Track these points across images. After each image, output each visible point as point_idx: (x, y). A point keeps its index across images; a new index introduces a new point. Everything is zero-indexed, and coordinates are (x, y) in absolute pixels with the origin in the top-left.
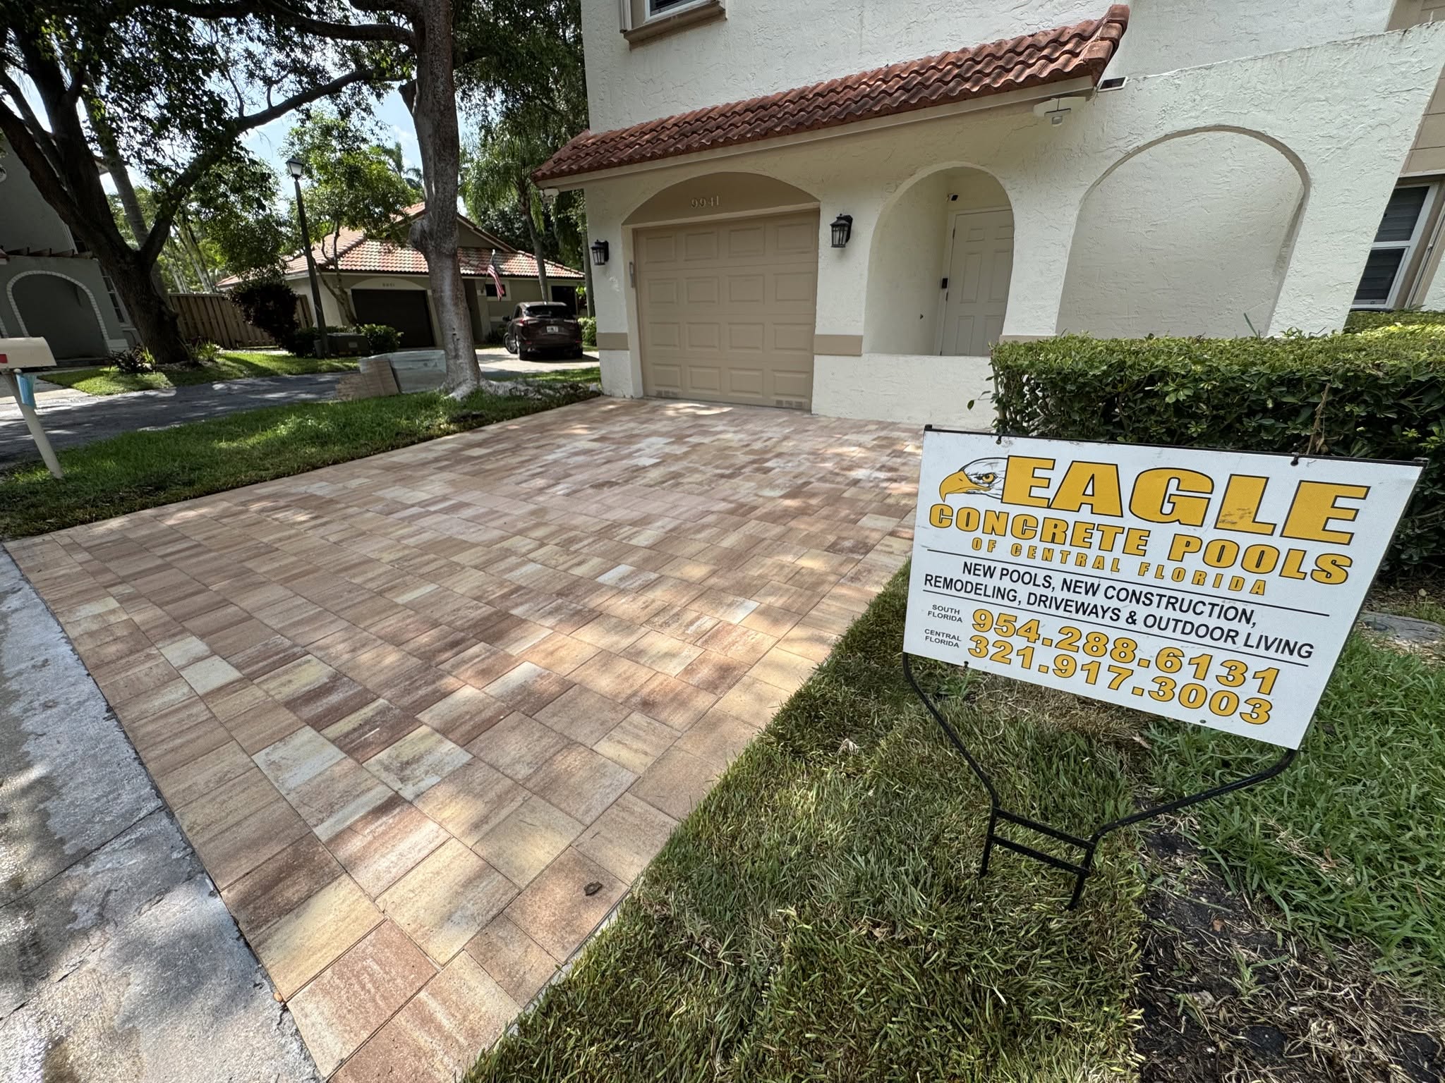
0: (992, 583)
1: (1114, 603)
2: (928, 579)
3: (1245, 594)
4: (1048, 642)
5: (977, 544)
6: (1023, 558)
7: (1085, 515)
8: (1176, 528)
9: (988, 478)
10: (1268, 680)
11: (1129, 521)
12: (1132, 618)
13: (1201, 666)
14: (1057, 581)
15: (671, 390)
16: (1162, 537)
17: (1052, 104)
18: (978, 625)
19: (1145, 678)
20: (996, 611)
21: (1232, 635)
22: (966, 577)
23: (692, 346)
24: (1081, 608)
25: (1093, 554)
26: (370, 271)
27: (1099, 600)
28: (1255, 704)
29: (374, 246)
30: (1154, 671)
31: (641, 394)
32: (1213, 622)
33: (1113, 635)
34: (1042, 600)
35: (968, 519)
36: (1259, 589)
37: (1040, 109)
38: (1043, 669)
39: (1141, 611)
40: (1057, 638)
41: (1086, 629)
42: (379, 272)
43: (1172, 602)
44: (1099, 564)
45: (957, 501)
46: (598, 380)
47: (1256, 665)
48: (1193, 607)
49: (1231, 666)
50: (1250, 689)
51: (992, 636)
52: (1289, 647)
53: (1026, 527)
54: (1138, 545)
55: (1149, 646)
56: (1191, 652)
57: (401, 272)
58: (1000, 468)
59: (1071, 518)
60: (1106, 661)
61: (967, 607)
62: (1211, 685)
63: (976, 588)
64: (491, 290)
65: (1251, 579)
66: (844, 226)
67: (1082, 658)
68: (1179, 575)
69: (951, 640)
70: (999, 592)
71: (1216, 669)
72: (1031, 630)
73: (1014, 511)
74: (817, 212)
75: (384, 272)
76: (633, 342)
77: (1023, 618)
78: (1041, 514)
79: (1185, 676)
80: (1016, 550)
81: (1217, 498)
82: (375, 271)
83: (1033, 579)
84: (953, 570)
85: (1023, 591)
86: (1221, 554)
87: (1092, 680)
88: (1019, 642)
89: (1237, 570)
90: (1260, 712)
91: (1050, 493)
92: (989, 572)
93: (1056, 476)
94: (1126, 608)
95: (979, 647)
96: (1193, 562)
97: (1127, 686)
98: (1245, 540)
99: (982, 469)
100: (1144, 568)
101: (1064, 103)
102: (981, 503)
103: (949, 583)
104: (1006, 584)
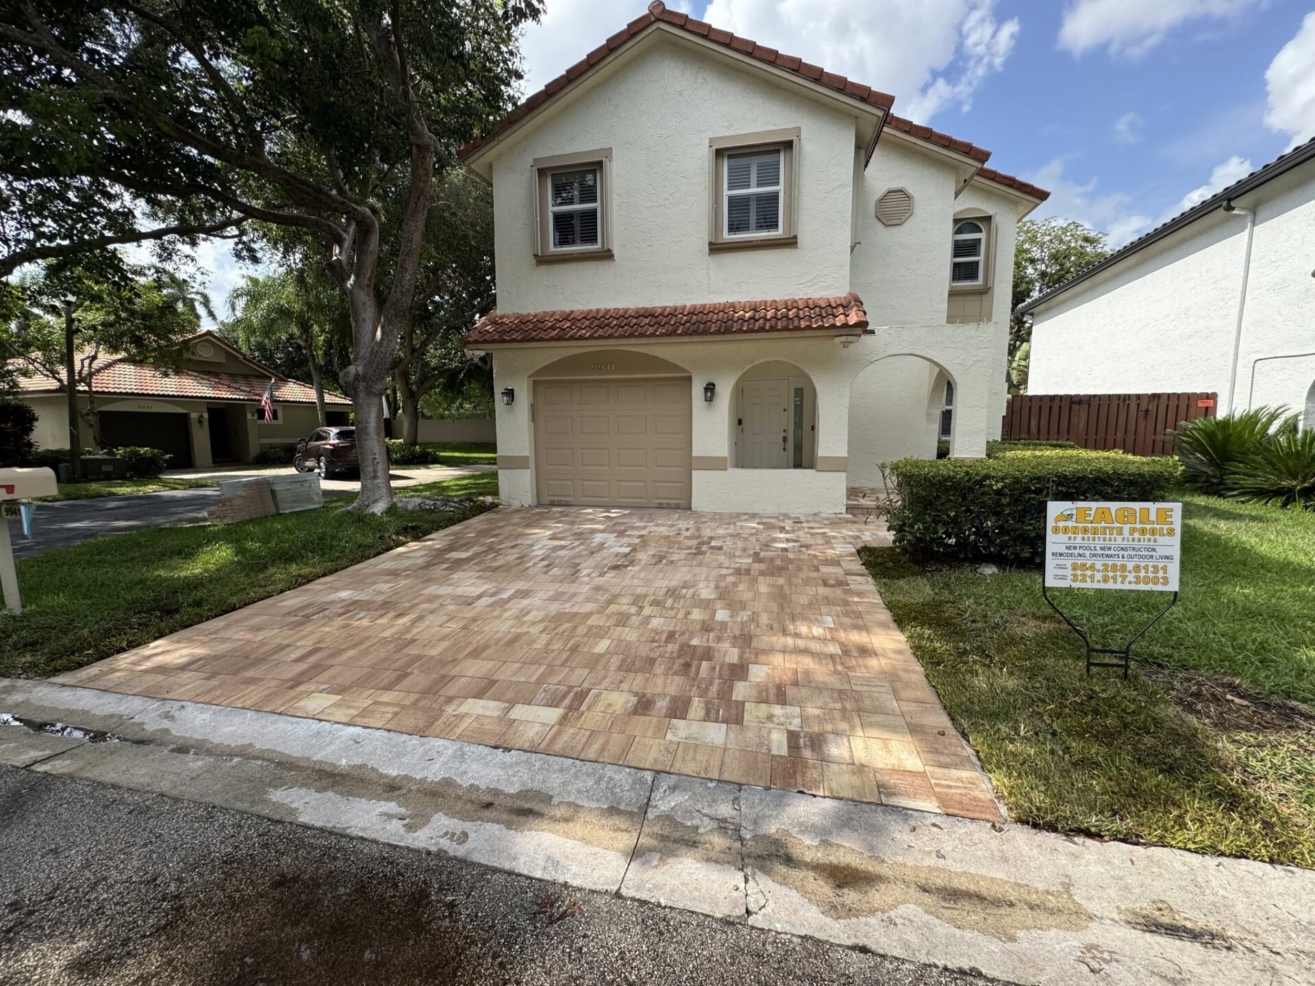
0: (1076, 552)
1: (1117, 552)
2: (1053, 554)
3: (1152, 543)
4: (1098, 571)
5: (1070, 538)
6: (1086, 541)
7: (1103, 524)
8: (1130, 525)
9: (1071, 515)
10: (1165, 569)
11: (1116, 525)
12: (1123, 557)
13: (1146, 568)
14: (1098, 548)
15: (563, 499)
16: (1126, 528)
17: (844, 339)
18: (1074, 569)
19: (1131, 577)
20: (1079, 562)
21: (1151, 557)
22: (1067, 551)
23: (583, 465)
24: (1107, 556)
25: (1108, 536)
26: (127, 394)
27: (1112, 552)
28: (1164, 578)
29: (129, 369)
30: (1134, 574)
31: (536, 504)
32: (1146, 553)
33: (1119, 563)
34: (1094, 555)
35: (1066, 530)
36: (1155, 541)
37: (838, 340)
38: (1099, 581)
39: (1126, 554)
40: (1101, 568)
41: (1110, 563)
42: (138, 394)
43: (1134, 549)
44: (1110, 540)
45: (1061, 524)
46: (496, 493)
47: (1161, 565)
48: (1139, 549)
49: (1154, 567)
50: (1161, 574)
51: (1079, 572)
52: (1167, 557)
53: (1085, 530)
54: (1120, 531)
55: (1130, 566)
56: (1143, 565)
57: (164, 396)
58: (1074, 512)
59: (1099, 525)
60: (1118, 573)
61: (1068, 562)
62: (1151, 575)
63: (1071, 555)
64: (261, 413)
65: (1152, 538)
66: (710, 389)
67: (1111, 574)
68: (1133, 540)
69: (1064, 577)
70: (1080, 555)
71: (1151, 569)
72: (1092, 567)
73: (1081, 525)
74: (689, 379)
75: (143, 394)
76: (532, 463)
77: (1089, 563)
78: (1089, 525)
79: (1142, 574)
80: (1083, 539)
81: (1138, 515)
82: (133, 394)
83: (1090, 549)
84: (1062, 549)
85: (1087, 553)
86: (1143, 531)
87: (1115, 582)
88: (1089, 573)
89: (1148, 536)
90: (1166, 581)
91: (1091, 518)
92: (1075, 548)
93: (1092, 513)
94: (1121, 553)
95: (1075, 580)
96: (1136, 535)
97: (1126, 581)
98: (1148, 527)
99: (1069, 512)
100: (1123, 539)
101: (850, 338)
102: (1070, 524)
103: (1061, 555)
104: (1081, 551)
